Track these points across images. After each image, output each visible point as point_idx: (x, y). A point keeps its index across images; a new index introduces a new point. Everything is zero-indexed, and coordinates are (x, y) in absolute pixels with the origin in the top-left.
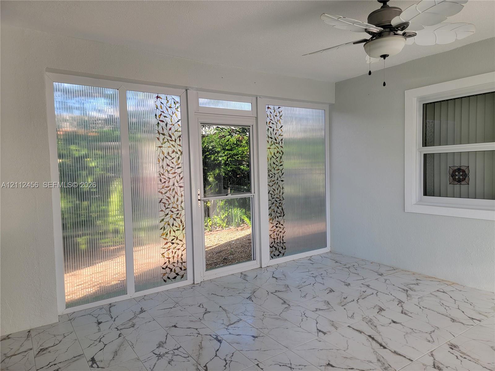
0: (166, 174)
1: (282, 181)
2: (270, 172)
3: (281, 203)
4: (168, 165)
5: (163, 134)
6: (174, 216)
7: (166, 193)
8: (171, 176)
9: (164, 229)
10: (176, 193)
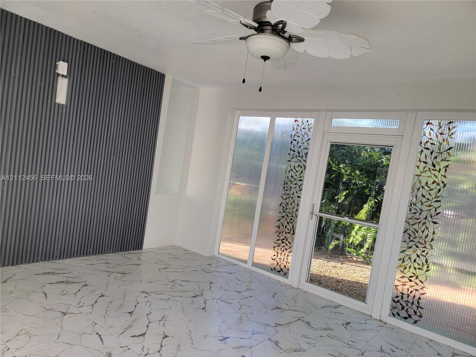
0: (289, 183)
1: (435, 223)
2: (413, 206)
3: (426, 252)
4: (292, 177)
5: (294, 151)
6: (288, 220)
7: (286, 199)
8: (293, 186)
9: (279, 228)
10: (294, 201)
